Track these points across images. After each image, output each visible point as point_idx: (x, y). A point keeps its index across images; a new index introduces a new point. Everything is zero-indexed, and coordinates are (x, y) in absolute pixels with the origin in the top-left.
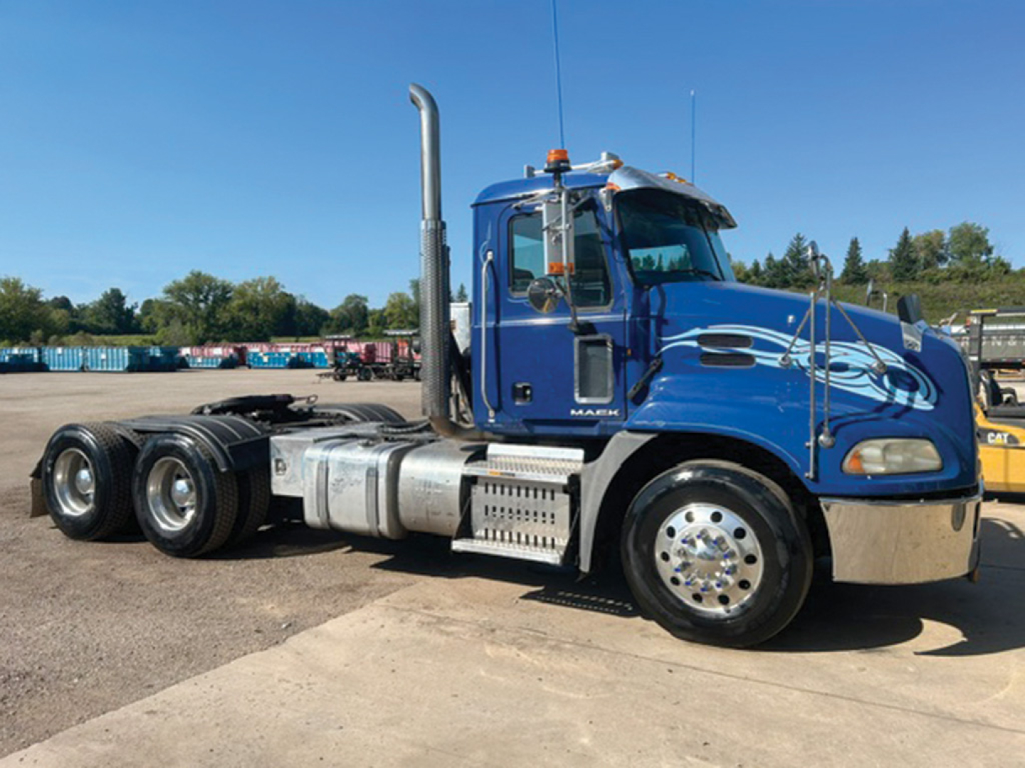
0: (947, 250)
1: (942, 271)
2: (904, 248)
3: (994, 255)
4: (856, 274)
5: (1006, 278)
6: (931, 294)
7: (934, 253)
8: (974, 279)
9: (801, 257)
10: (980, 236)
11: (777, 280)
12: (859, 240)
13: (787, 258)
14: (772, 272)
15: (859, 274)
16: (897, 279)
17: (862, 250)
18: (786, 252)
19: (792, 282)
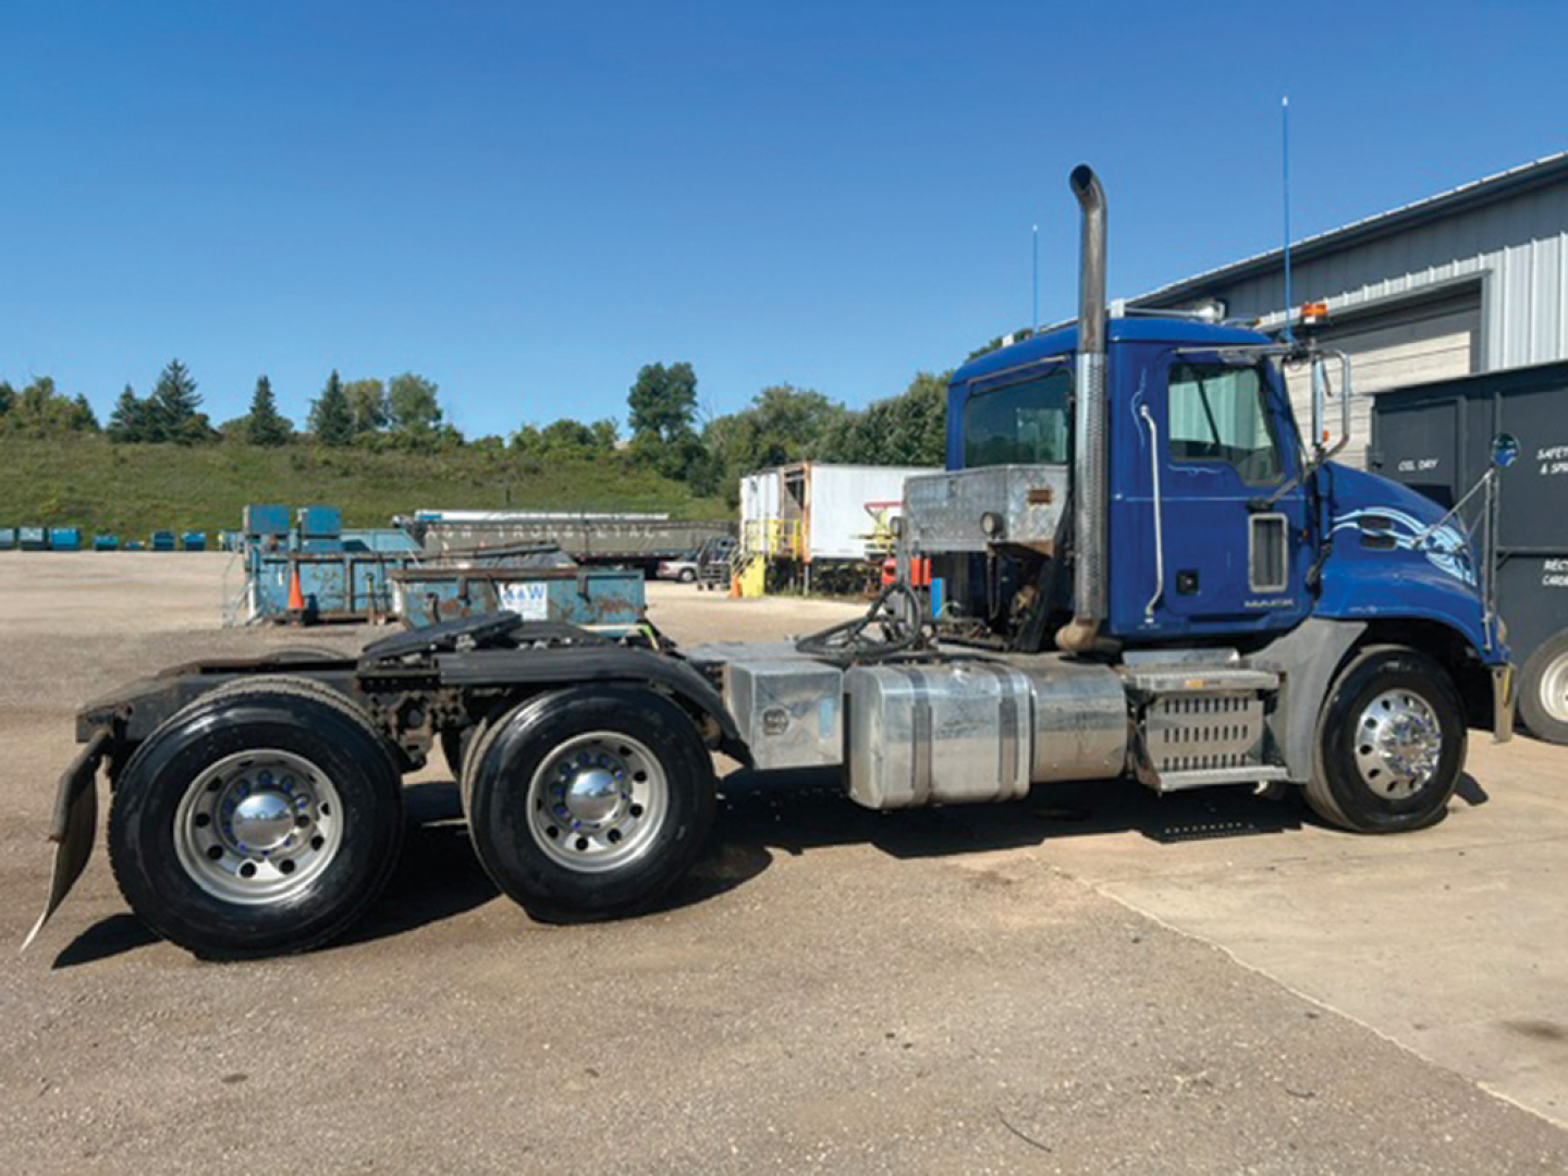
0: (386, 409)
1: (384, 435)
2: (333, 400)
3: (444, 421)
4: (265, 427)
5: (461, 451)
6: (374, 467)
7: (370, 410)
8: (424, 450)
9: (182, 398)
10: (427, 393)
11: (142, 430)
12: (270, 380)
13: (158, 398)
14: (132, 416)
15: (272, 431)
16: (327, 441)
17: (277, 397)
18: (155, 387)
19: (168, 435)
